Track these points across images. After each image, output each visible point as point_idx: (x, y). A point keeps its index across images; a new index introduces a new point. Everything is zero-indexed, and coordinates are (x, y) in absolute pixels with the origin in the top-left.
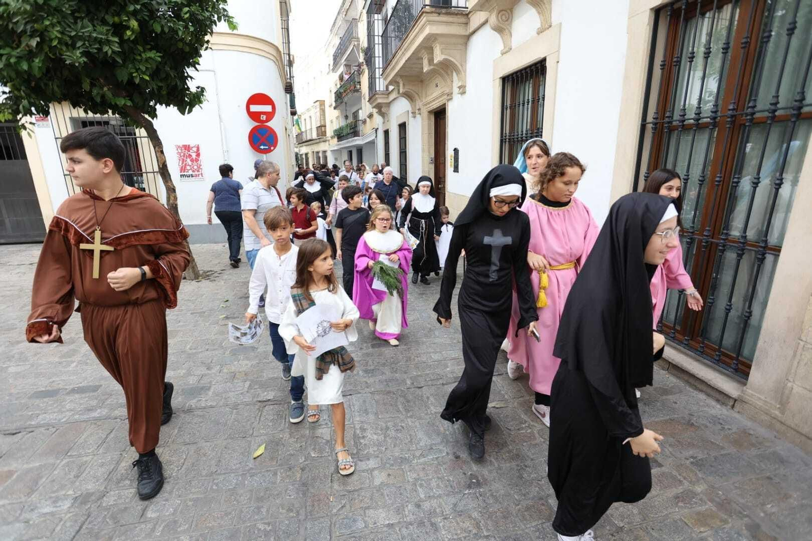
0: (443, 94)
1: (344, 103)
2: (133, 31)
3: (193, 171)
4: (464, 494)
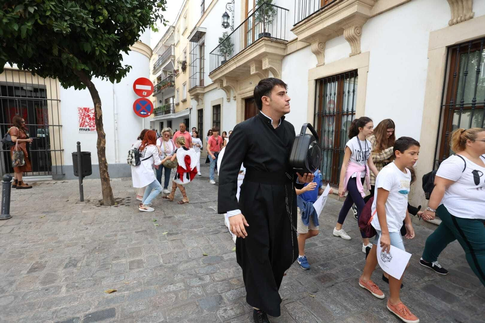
1: (161, 93)
2: (104, 17)
3: (90, 127)
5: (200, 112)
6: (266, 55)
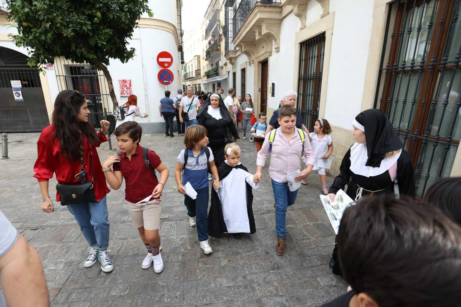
0: (266, 52)
1: (211, 57)
2: (98, 18)
3: (128, 94)
4: (270, 273)
5: (234, 74)
6: (263, 21)
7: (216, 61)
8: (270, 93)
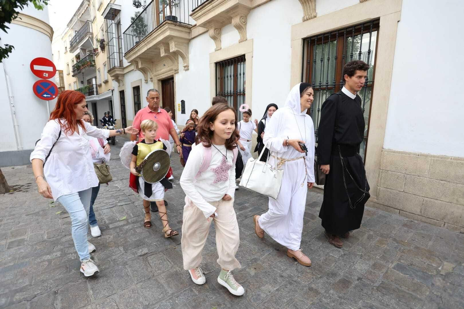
0: (170, 70)
1: (81, 73)
5: (122, 93)
6: (172, 39)
7: (88, 78)
8: (179, 110)
